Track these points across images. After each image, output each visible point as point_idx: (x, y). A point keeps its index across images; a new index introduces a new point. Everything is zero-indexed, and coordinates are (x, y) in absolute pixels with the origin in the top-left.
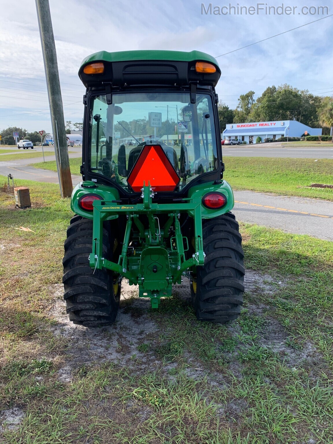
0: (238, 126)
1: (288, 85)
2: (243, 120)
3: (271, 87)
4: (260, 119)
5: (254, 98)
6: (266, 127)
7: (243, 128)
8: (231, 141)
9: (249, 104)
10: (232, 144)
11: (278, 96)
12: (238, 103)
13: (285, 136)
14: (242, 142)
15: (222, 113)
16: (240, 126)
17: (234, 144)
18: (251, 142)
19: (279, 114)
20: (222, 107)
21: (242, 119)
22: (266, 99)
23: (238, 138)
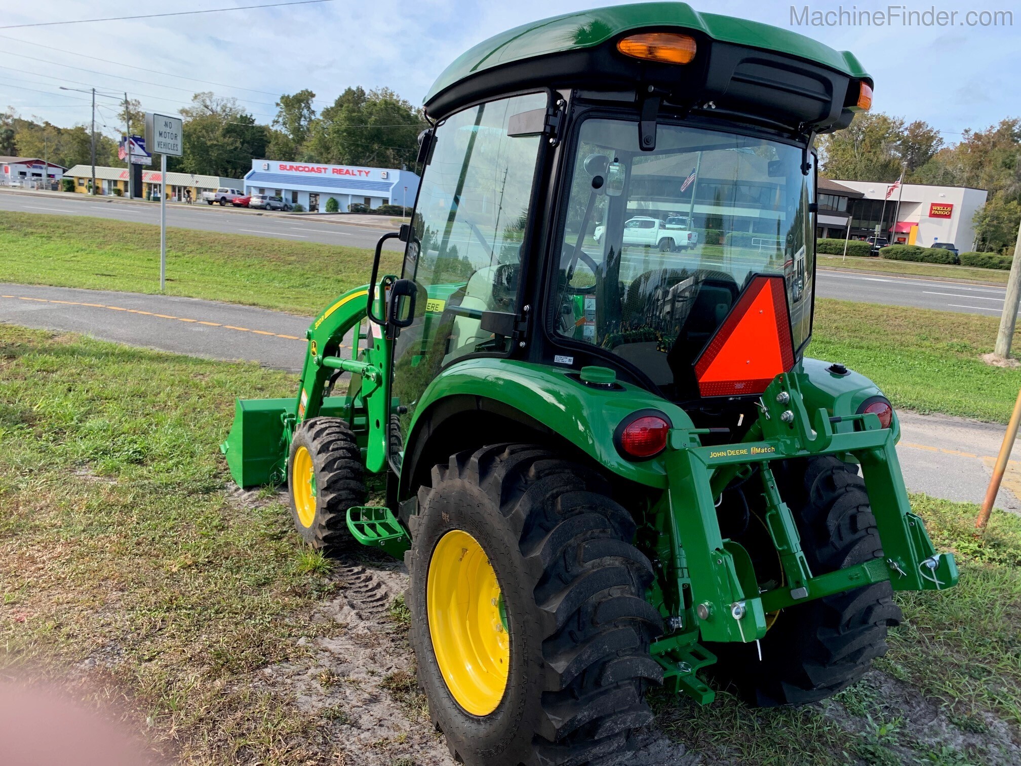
0: (283, 168)
1: (389, 91)
2: (288, 154)
3: (354, 88)
4: (329, 156)
5: (313, 107)
6: (347, 177)
7: (293, 173)
8: (267, 201)
9: (303, 119)
10: (268, 207)
11: (369, 110)
12: (277, 113)
13: (390, 204)
14: (294, 205)
15: (238, 130)
16: (288, 168)
17: (274, 209)
18: (313, 208)
19: (373, 152)
20: (238, 116)
21: (286, 152)
22: (343, 115)
23: (283, 195)
